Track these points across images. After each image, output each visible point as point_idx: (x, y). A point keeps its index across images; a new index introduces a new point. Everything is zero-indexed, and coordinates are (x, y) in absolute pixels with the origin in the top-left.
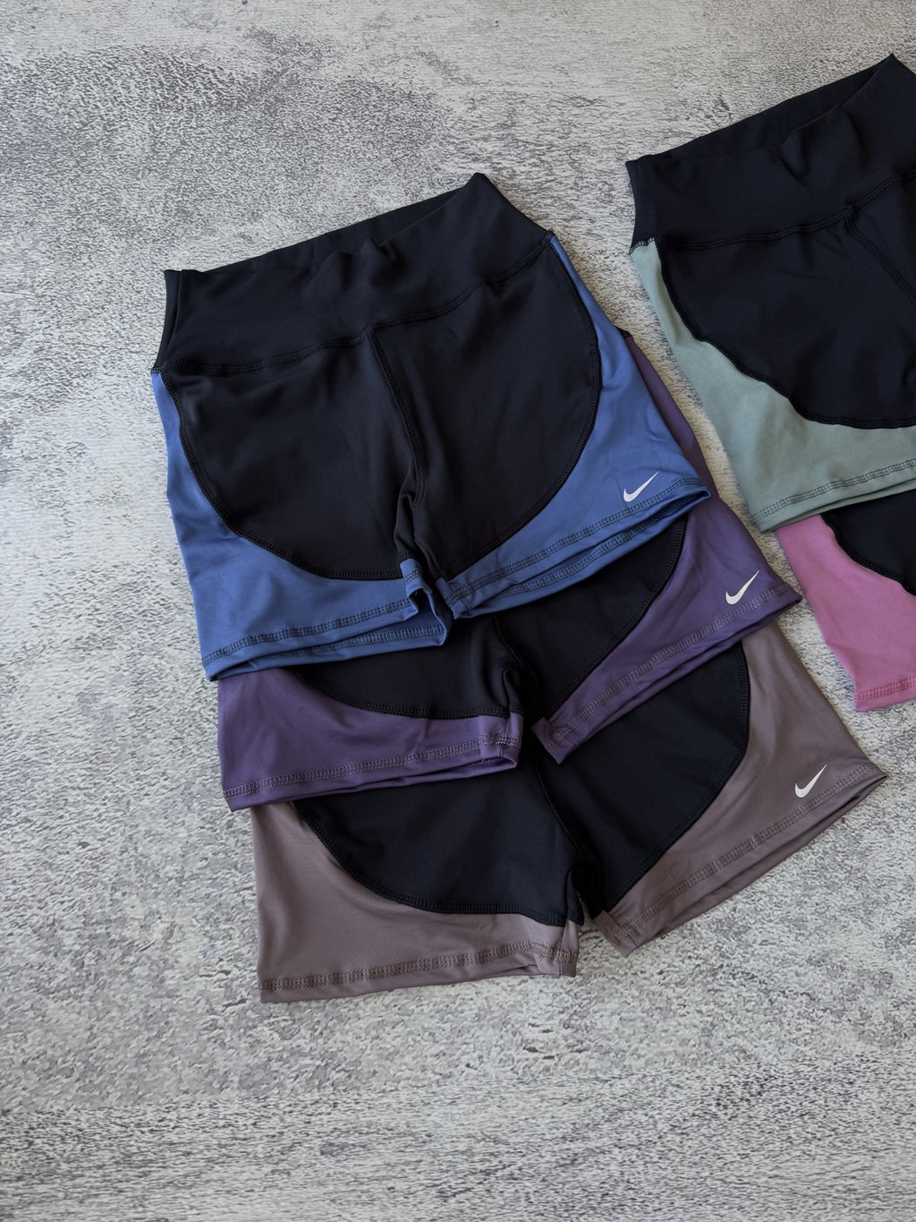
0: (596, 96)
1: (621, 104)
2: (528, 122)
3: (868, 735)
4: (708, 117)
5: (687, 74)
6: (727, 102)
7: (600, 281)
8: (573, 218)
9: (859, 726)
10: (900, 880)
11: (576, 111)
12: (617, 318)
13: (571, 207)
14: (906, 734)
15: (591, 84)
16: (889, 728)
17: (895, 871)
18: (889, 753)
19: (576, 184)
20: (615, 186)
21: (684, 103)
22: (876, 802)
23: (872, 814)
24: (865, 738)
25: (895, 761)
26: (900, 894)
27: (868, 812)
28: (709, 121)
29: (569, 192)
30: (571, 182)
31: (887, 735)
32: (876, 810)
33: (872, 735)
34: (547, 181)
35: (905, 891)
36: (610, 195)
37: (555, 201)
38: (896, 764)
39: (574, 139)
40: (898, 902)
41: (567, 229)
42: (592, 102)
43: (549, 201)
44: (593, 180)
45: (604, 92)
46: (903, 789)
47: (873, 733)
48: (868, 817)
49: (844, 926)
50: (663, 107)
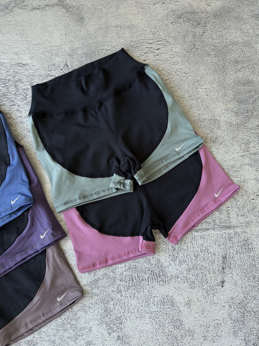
0: (26, 63)
1: (34, 66)
2: (3, 72)
3: (84, 280)
4: (61, 70)
5: (57, 55)
6: (68, 64)
7: (19, 127)
8: (13, 105)
9: (81, 277)
10: (87, 328)
11: (19, 68)
12: (22, 139)
13: (13, 101)
14: (96, 280)
15: (25, 59)
16: (90, 278)
17: (86, 325)
18: (89, 286)
19: (16, 93)
20: (28, 94)
21: (54, 65)
22: (83, 302)
23: (82, 306)
24: (82, 281)
25: (91, 289)
26: (87, 333)
27: (80, 306)
28: (61, 71)
29: (13, 96)
30: (14, 93)
31: (90, 280)
32: (83, 305)
33: (85, 280)
34: (6, 93)
35: (89, 332)
36: (26, 97)
37: (8, 99)
38: (91, 290)
39: (17, 78)
40: (86, 335)
41: (11, 109)
42: (24, 65)
43: (6, 99)
44: (21, 92)
45: (29, 61)
46: (92, 298)
47: (85, 279)
48: (80, 307)
49: (68, 343)
50: (47, 66)
